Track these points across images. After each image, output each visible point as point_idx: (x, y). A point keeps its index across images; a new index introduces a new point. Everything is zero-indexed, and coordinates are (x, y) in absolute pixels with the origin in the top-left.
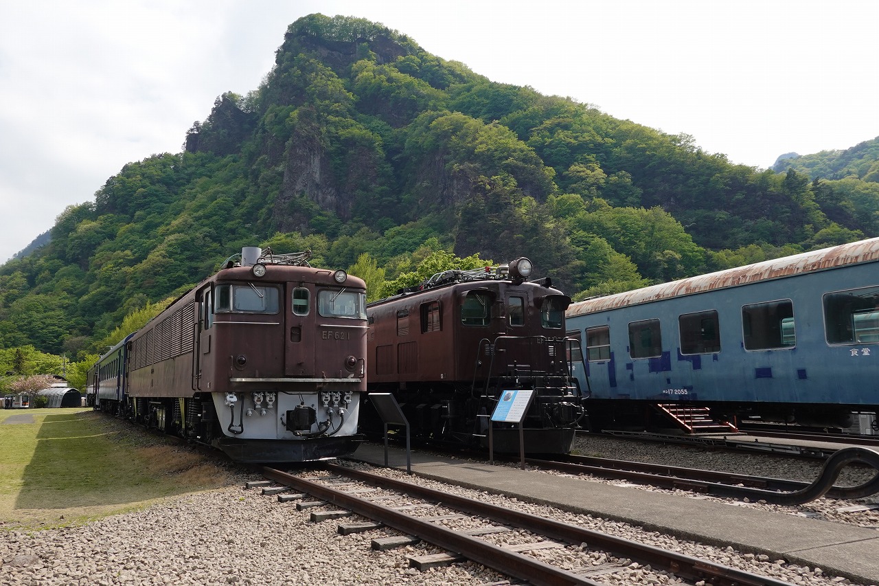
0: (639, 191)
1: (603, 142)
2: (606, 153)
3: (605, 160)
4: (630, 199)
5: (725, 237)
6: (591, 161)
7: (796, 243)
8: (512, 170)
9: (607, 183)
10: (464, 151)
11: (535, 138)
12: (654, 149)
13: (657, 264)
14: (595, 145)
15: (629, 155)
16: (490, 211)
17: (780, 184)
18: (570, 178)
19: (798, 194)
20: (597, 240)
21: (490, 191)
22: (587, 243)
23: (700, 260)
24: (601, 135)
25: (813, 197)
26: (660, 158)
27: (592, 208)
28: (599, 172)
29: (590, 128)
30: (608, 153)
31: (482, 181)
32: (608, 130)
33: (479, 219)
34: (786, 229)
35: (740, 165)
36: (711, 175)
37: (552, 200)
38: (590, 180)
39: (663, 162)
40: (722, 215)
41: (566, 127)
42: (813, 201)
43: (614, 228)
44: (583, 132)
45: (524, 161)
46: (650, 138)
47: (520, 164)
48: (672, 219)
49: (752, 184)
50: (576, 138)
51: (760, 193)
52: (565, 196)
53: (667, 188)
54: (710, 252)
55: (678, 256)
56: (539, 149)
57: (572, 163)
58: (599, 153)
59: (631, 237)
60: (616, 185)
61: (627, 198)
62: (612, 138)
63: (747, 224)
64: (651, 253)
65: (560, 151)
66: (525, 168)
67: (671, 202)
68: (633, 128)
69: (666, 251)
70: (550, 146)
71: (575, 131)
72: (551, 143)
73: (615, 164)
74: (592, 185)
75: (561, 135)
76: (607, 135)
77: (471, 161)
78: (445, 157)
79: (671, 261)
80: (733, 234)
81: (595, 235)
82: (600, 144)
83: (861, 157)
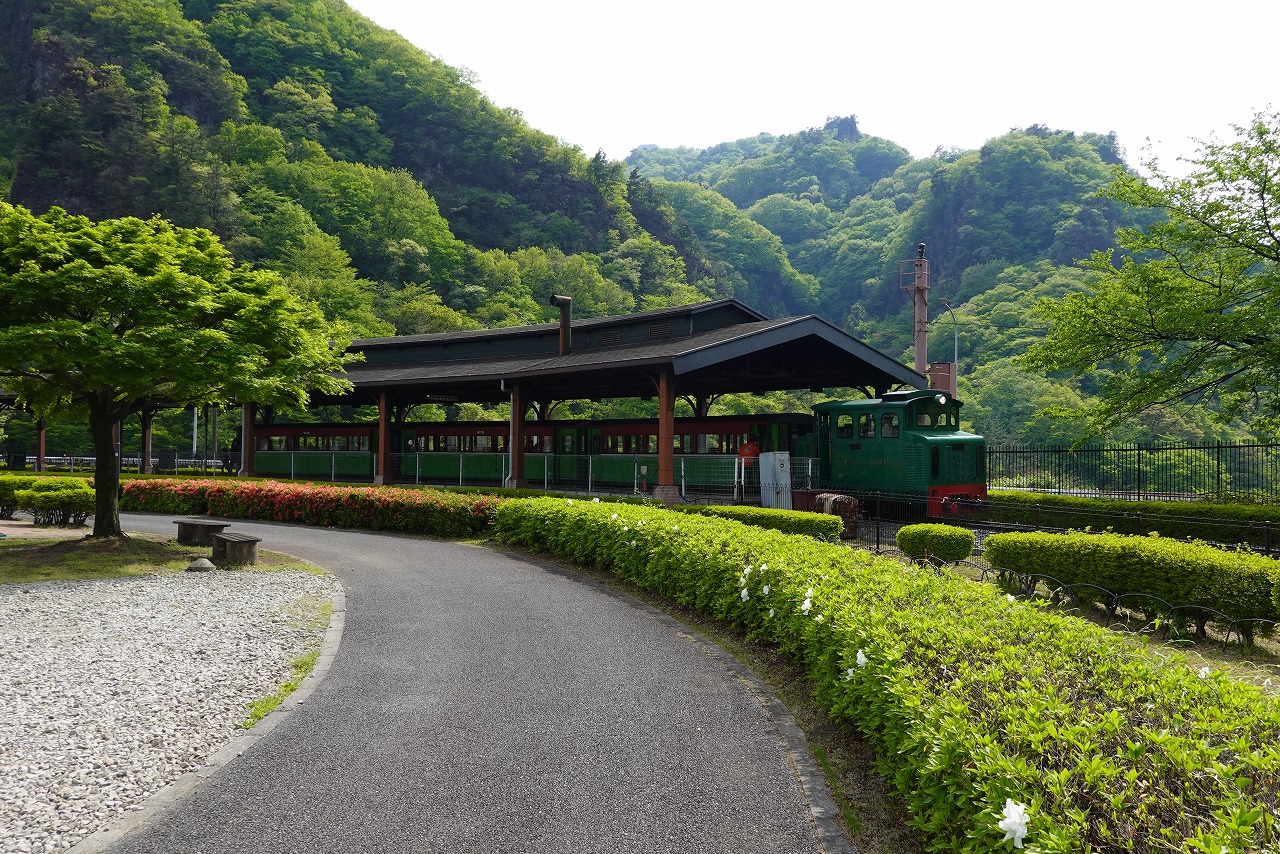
0: (387, 142)
1: (340, 53)
2: (344, 73)
3: (340, 84)
4: (373, 153)
5: (507, 234)
6: (314, 81)
7: (596, 253)
8: (166, 68)
9: (337, 120)
10: (72, 13)
11: (223, 21)
12: (418, 82)
13: (389, 259)
14: (325, 55)
15: (381, 84)
16: (90, 125)
17: (585, 166)
18: (276, 101)
19: (608, 185)
20: (288, 206)
21: (93, 88)
22: (272, 209)
23: (457, 262)
24: (340, 42)
25: (626, 194)
26: (426, 98)
27: (299, 155)
28: (325, 100)
29: (321, 26)
30: (346, 73)
31: (81, 69)
32: (353, 36)
33: (67, 137)
34: (586, 233)
35: (538, 131)
36: (496, 137)
37: (229, 132)
38: (311, 112)
39: (429, 105)
40: (505, 200)
41: (281, 15)
42: (624, 197)
43: (327, 192)
44: (309, 29)
45: (188, 53)
46: (414, 63)
47: (180, 57)
48: (424, 193)
49: (549, 162)
50: (294, 37)
51: (558, 176)
52: (254, 126)
53: (434, 147)
54: (473, 251)
55: (422, 250)
56: (225, 43)
57: (283, 78)
58: (332, 70)
59: (354, 211)
60: (350, 125)
61: (367, 151)
62: (357, 51)
63: (537, 218)
64: (381, 240)
65: (265, 53)
66: (188, 66)
67: (437, 169)
68: (391, 42)
69: (404, 241)
70: (246, 39)
71: (293, 24)
72: (249, 35)
73: (357, 94)
74: (313, 119)
75: (269, 26)
76: (350, 45)
77: (81, 32)
78: (37, 16)
79: (411, 257)
80: (517, 230)
81: (286, 198)
82: (334, 56)
83: (718, 162)
